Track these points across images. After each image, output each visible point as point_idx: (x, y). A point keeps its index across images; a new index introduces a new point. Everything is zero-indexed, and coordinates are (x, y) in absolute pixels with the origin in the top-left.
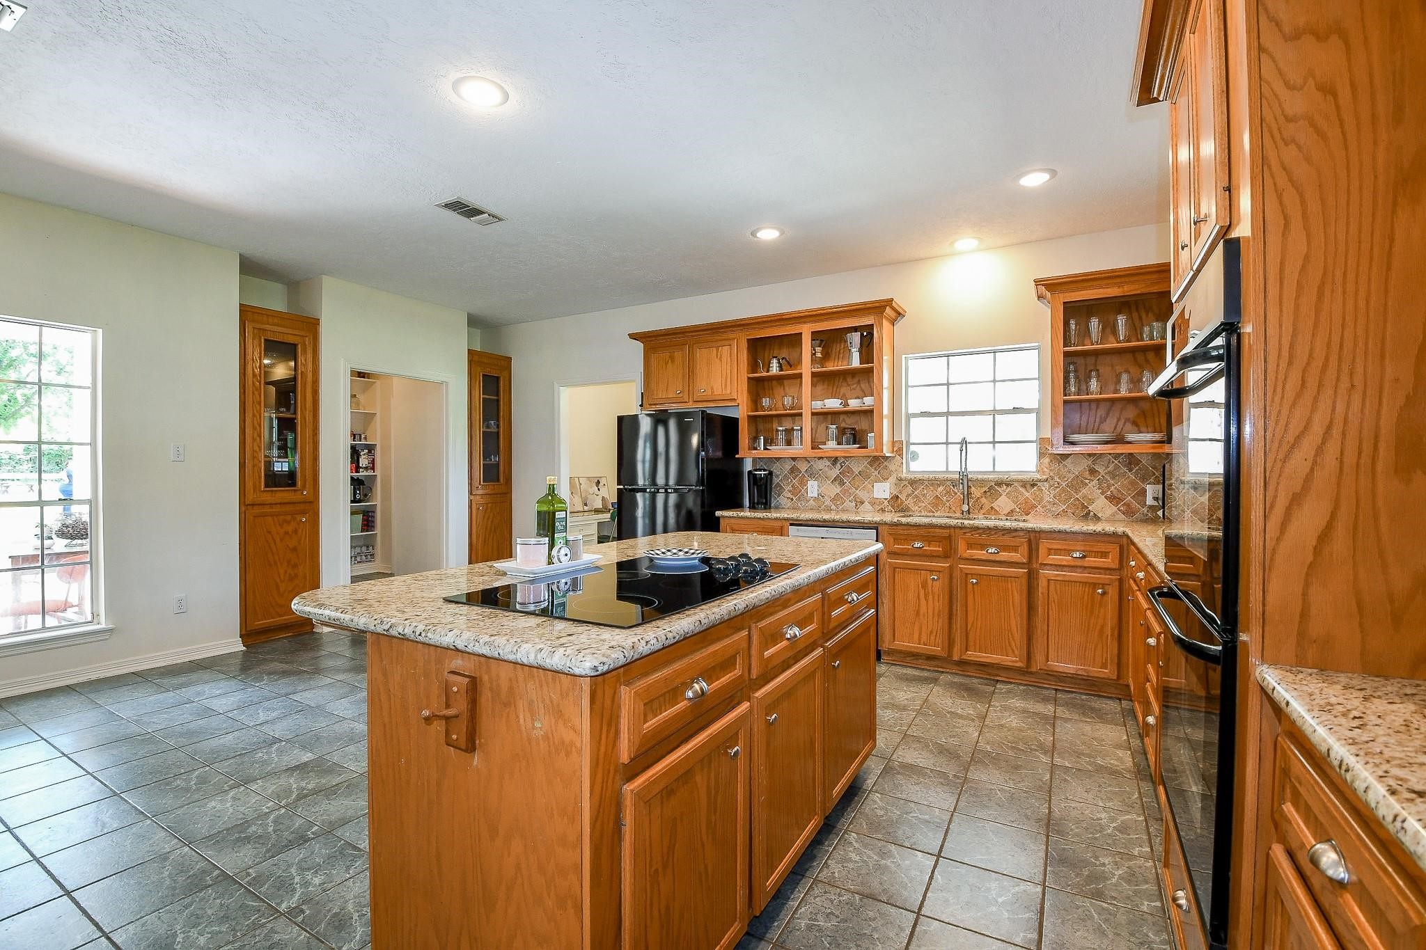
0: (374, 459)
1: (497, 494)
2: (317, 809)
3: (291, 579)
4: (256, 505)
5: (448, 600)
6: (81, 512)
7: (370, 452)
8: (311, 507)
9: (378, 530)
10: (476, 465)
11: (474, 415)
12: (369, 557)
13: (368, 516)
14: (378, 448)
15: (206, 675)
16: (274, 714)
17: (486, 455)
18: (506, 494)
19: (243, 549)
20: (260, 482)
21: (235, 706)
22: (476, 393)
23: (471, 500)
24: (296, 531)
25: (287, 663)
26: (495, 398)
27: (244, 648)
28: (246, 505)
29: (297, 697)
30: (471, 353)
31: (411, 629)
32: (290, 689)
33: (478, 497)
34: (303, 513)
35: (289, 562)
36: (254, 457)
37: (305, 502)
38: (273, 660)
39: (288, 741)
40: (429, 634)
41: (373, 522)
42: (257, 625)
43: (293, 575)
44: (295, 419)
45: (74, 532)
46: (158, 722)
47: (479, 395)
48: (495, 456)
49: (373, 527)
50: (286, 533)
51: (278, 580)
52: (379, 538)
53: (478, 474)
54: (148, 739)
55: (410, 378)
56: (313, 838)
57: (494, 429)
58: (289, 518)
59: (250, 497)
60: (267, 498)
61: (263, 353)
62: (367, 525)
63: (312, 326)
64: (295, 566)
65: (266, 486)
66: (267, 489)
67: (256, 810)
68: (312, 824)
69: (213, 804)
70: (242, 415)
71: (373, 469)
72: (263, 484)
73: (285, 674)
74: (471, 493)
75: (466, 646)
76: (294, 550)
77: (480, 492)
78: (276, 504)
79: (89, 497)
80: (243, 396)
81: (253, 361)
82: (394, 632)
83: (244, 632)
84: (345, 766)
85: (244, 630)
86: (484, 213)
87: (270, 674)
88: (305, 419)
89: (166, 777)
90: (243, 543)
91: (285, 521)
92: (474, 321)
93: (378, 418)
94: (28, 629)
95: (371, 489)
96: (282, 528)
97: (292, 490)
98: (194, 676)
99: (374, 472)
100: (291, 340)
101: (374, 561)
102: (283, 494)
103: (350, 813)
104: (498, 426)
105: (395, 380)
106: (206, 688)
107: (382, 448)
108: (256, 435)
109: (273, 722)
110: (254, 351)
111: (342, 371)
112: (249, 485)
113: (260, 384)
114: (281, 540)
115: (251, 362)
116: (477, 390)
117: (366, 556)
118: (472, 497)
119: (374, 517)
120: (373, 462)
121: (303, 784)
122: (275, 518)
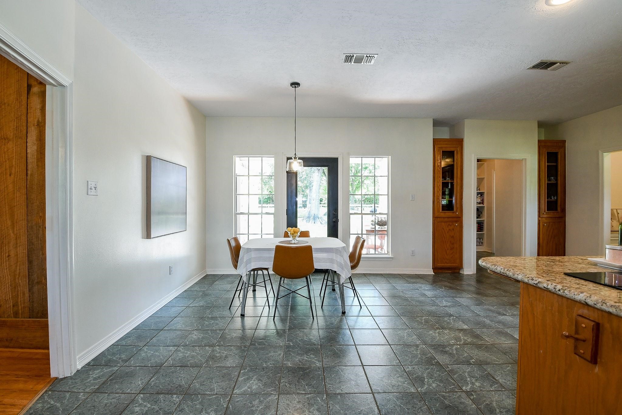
0: (483, 199)
1: (555, 217)
2: (473, 352)
3: (452, 249)
4: (438, 217)
5: (566, 274)
6: (384, 218)
7: (481, 195)
8: (459, 219)
9: (485, 232)
10: (543, 202)
11: (541, 175)
12: (480, 243)
13: (480, 225)
14: (485, 194)
15: (422, 281)
16: (449, 304)
17: (549, 196)
18: (562, 217)
19: (434, 234)
20: (440, 209)
21: (434, 296)
22: (543, 163)
23: (539, 220)
24: (453, 229)
25: (451, 284)
26: (555, 164)
27: (434, 274)
28: (435, 218)
29: (457, 299)
30: (539, 141)
31: (553, 286)
32: (454, 295)
33: (544, 219)
34: (456, 222)
35: (451, 242)
36: (438, 199)
37: (457, 218)
38: (445, 281)
39: (456, 317)
40: (566, 291)
41: (483, 228)
42: (439, 266)
43: (452, 248)
44: (453, 182)
45: (382, 223)
46: (409, 294)
47: (544, 164)
48: (554, 197)
49: (483, 230)
50: (450, 230)
51: (446, 249)
52: (485, 235)
53: (544, 206)
54: (406, 300)
55: (503, 159)
56: (473, 364)
57: (553, 181)
58: (451, 223)
59: (436, 215)
60: (442, 215)
61: (441, 157)
62: (480, 229)
63: (460, 142)
64: (453, 244)
65: (442, 210)
66: (443, 211)
67: (448, 342)
68: (472, 358)
69: (431, 332)
70: (434, 182)
71: (483, 203)
72: (441, 209)
73: (451, 288)
74: (539, 216)
75: (595, 304)
76: (453, 237)
77: (545, 216)
78: (446, 218)
79: (387, 213)
80: (434, 175)
81: (438, 161)
82: (540, 285)
83: (433, 267)
84: (484, 337)
85: (434, 266)
86: (556, 63)
87: (445, 286)
88: (457, 182)
89: (414, 315)
90: (433, 232)
91: (449, 225)
92: (541, 125)
93: (485, 179)
94: (370, 253)
95: (482, 213)
96: (448, 227)
97: (452, 212)
98: (418, 280)
99: (483, 205)
100: (452, 149)
101: (483, 246)
102: (449, 214)
103: (489, 360)
104: (557, 180)
105: (496, 161)
106: (423, 286)
107: (487, 194)
108: (438, 190)
109: (449, 307)
110: (438, 157)
111: (473, 160)
112: (436, 210)
113: (440, 169)
114: (448, 232)
115: (437, 161)
116: (544, 160)
117: (479, 243)
118: (540, 219)
119: (483, 226)
120: (483, 200)
121: (466, 338)
122: (445, 223)
